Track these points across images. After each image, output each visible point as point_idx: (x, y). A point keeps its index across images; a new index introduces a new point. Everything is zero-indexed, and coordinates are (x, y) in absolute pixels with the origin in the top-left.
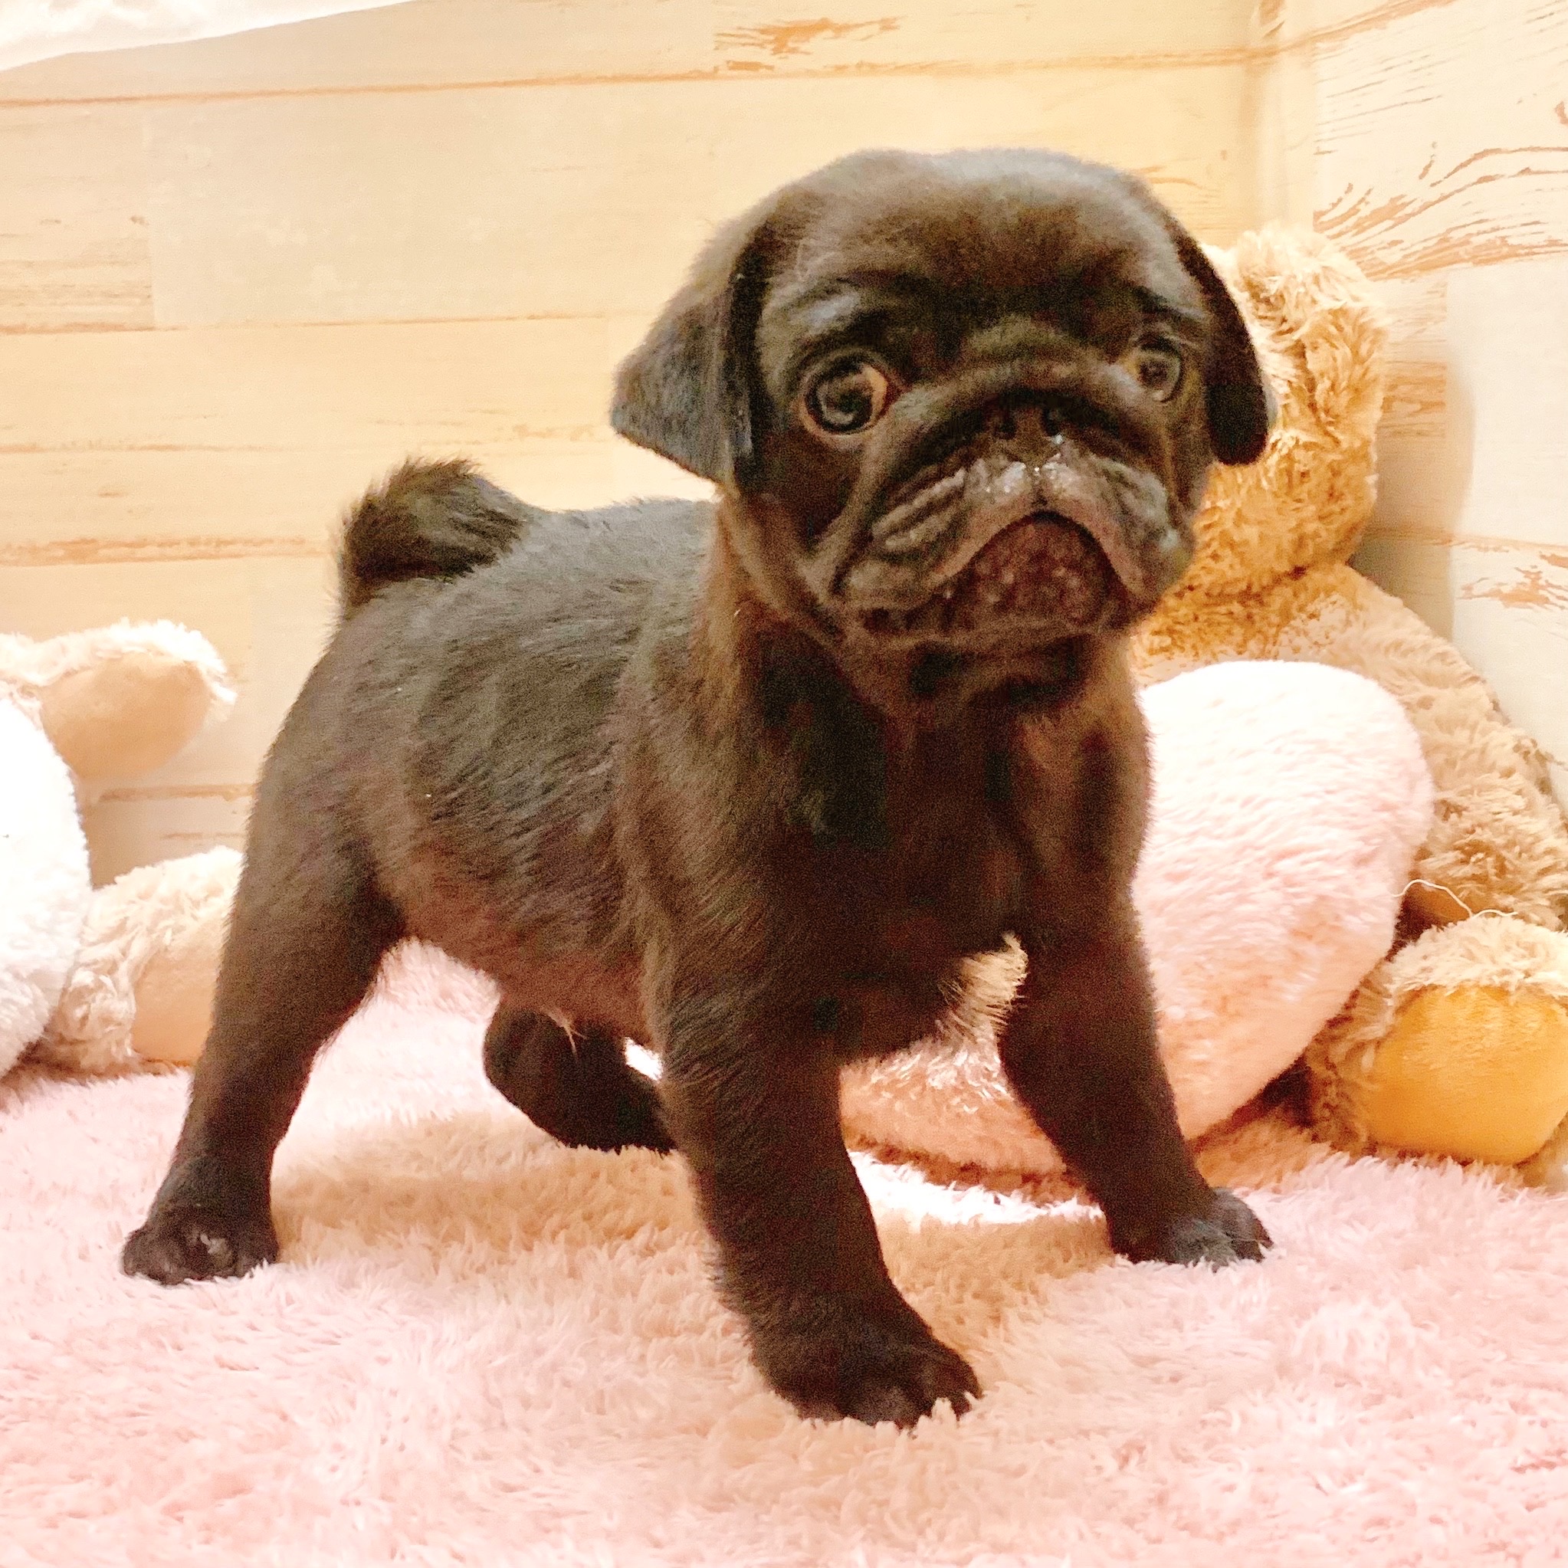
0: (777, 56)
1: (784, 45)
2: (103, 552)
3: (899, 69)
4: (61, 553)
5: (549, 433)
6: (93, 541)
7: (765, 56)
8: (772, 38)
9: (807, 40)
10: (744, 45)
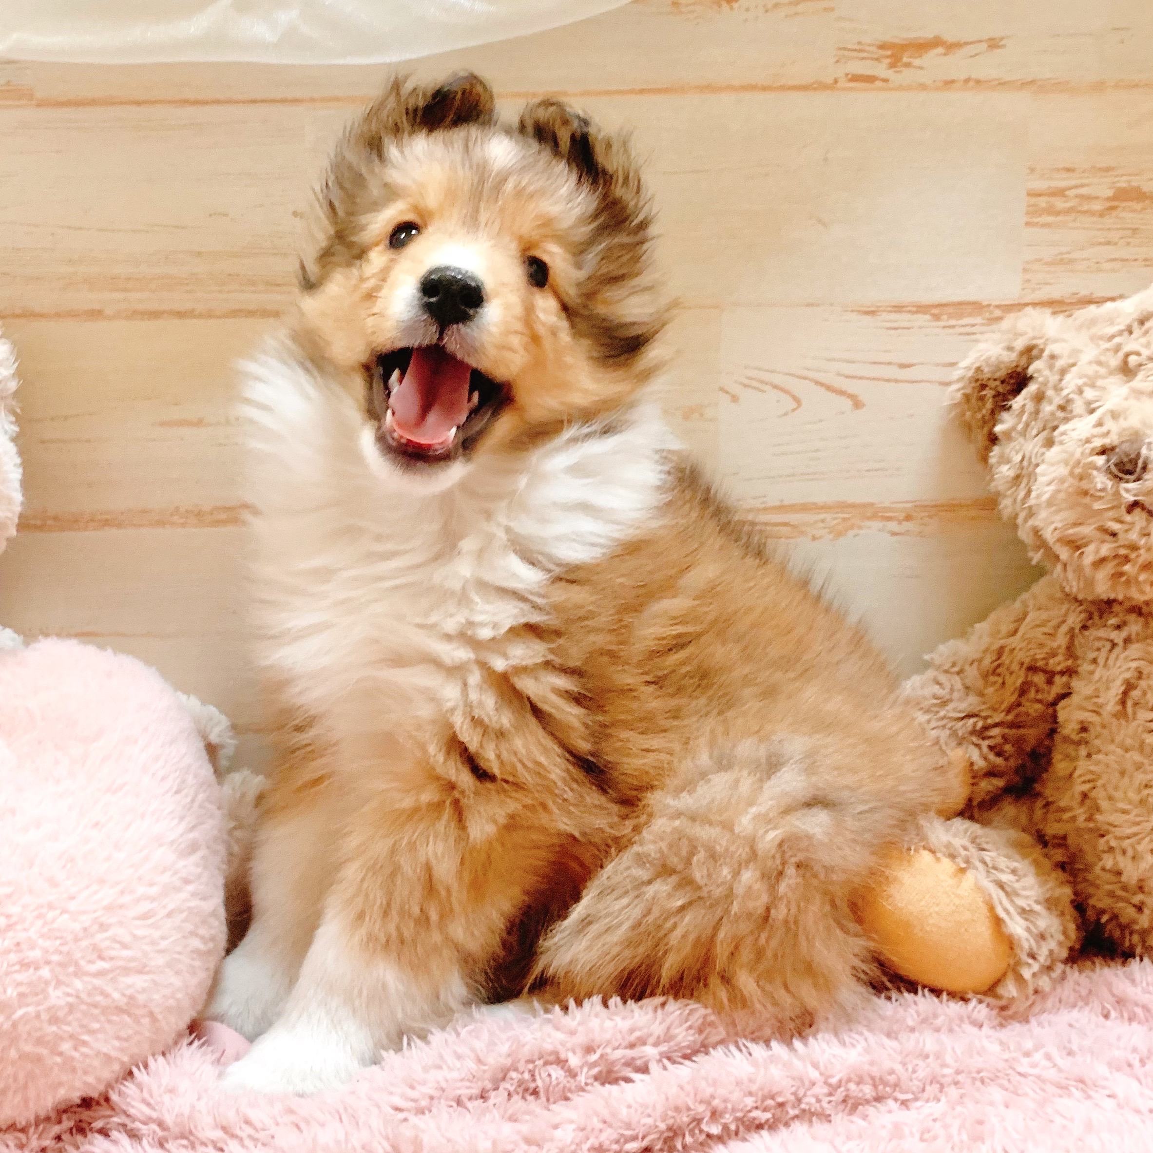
0: (892, 70)
1: (900, 59)
3: (1002, 84)
7: (881, 70)
8: (889, 53)
9: (920, 56)
10: (863, 58)
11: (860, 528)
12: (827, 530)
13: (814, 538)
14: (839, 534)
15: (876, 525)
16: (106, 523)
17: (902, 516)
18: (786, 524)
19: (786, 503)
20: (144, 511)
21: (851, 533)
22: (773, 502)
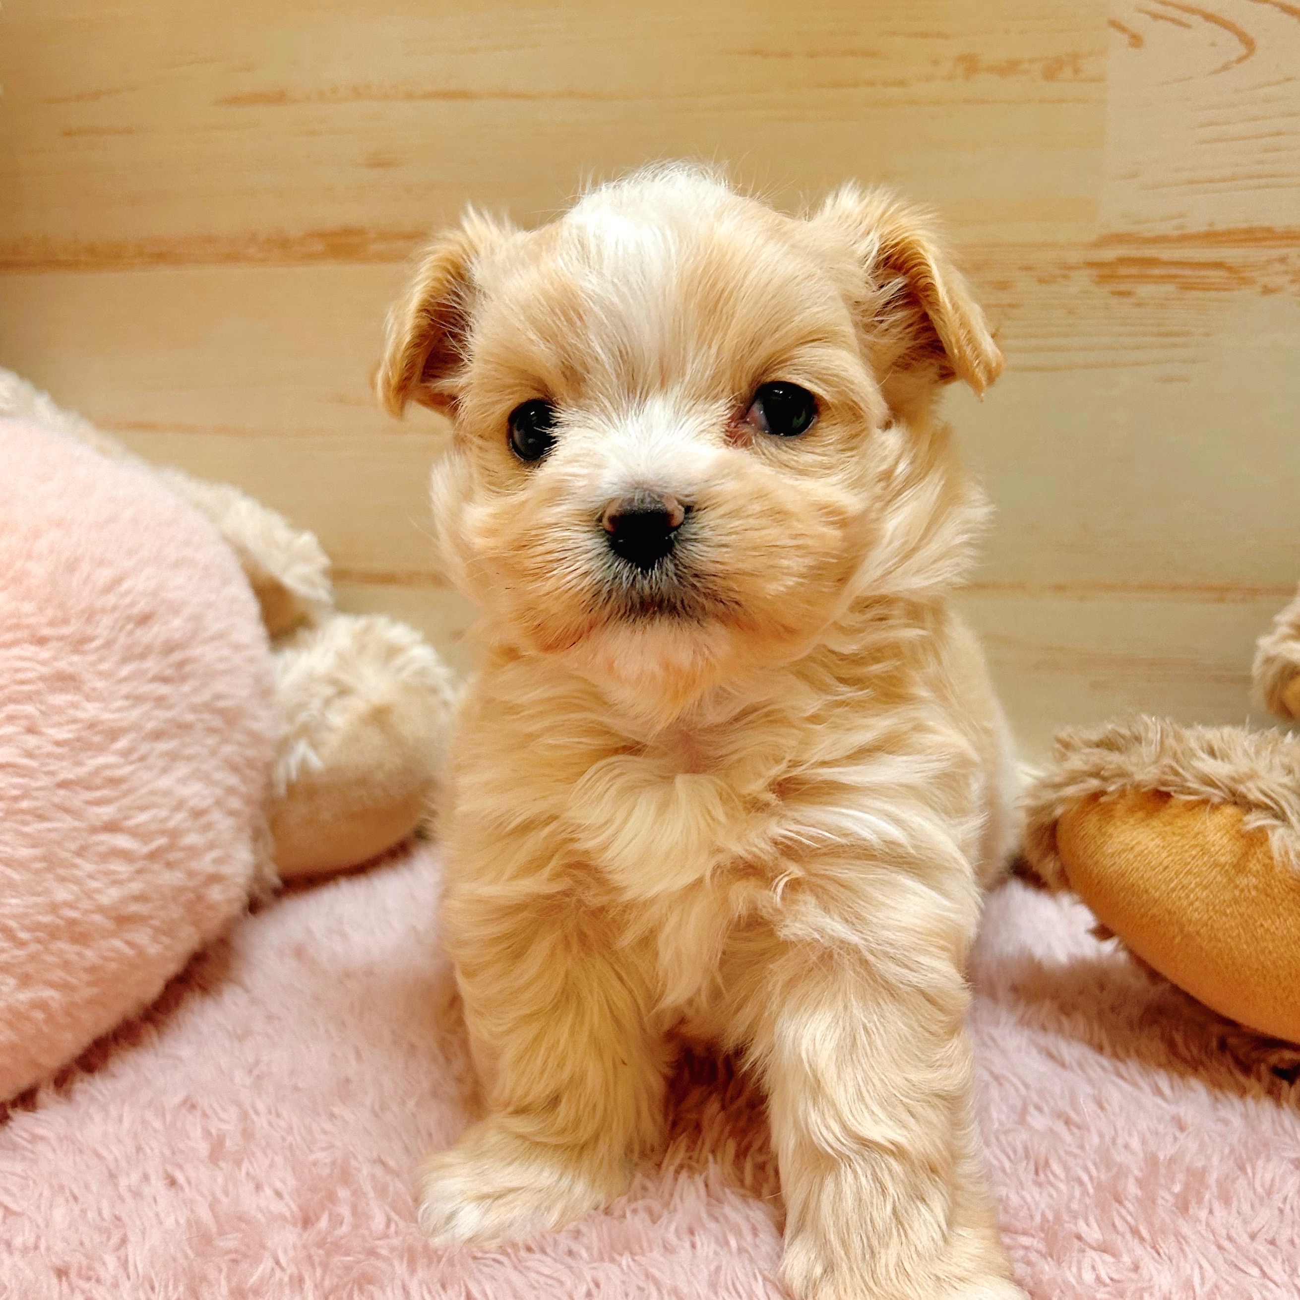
2: (374, 248)
4: (319, 247)
5: (1009, 68)
6: (359, 232)
12: (1289, 277)
13: (1267, 291)
18: (1218, 265)
19: (1220, 227)
20: (208, 239)
22: (1197, 225)
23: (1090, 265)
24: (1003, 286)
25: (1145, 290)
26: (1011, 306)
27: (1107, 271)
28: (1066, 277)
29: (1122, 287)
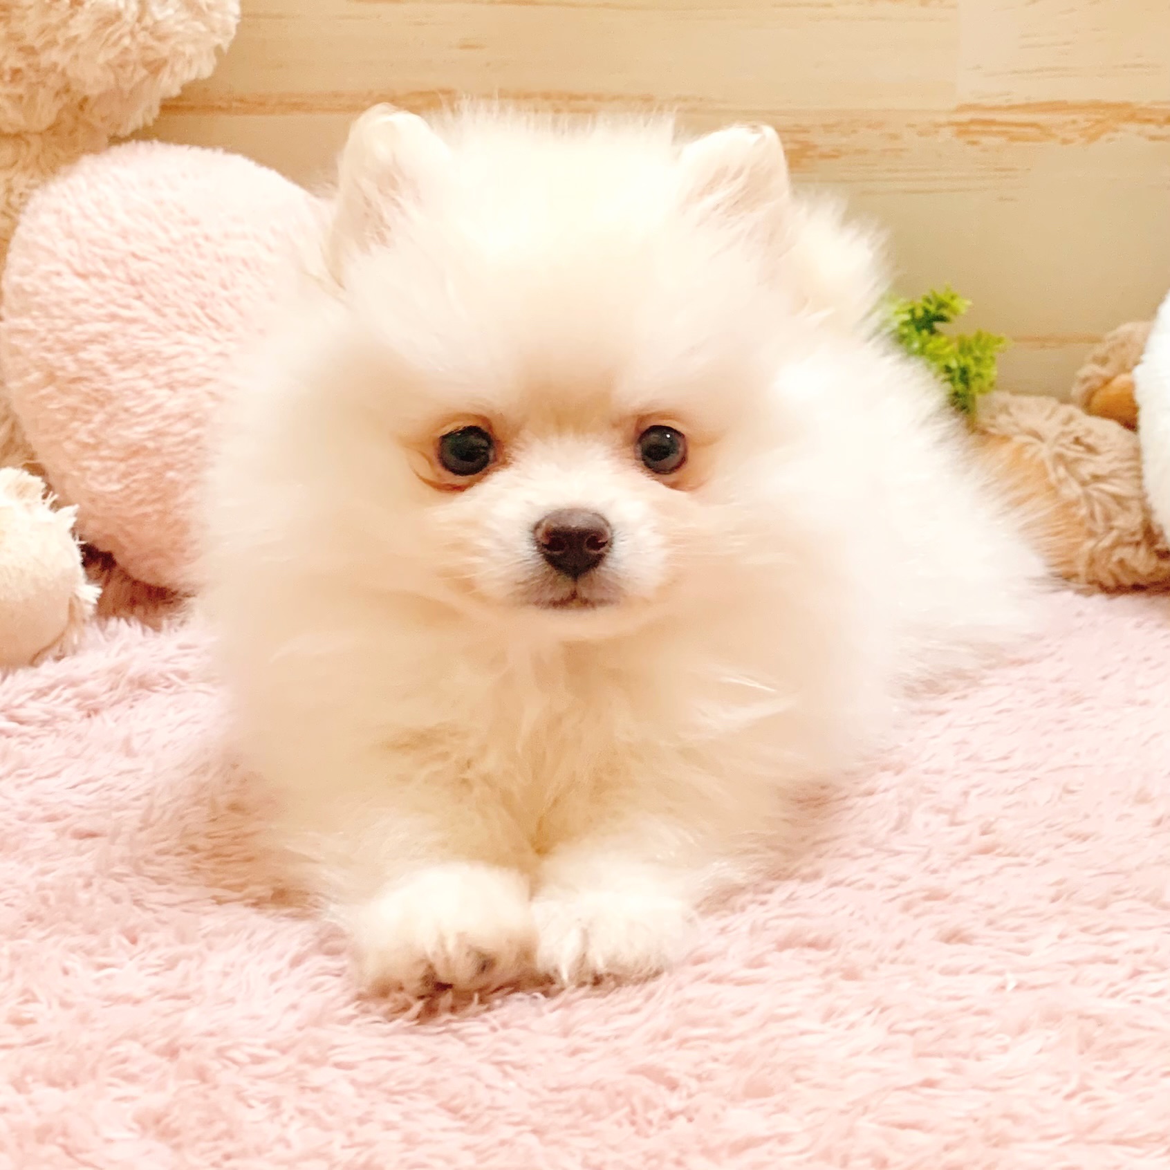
11: (1116, 130)
12: (1078, 133)
13: (1065, 142)
14: (1093, 138)
15: (1133, 127)
16: (296, 106)
17: (1161, 118)
18: (1033, 125)
19: (1033, 101)
20: (336, 95)
21: (1104, 137)
22: (1018, 100)
23: (951, 124)
24: (894, 137)
25: (985, 140)
26: (901, 150)
27: (963, 128)
28: (937, 132)
29: (975, 138)
